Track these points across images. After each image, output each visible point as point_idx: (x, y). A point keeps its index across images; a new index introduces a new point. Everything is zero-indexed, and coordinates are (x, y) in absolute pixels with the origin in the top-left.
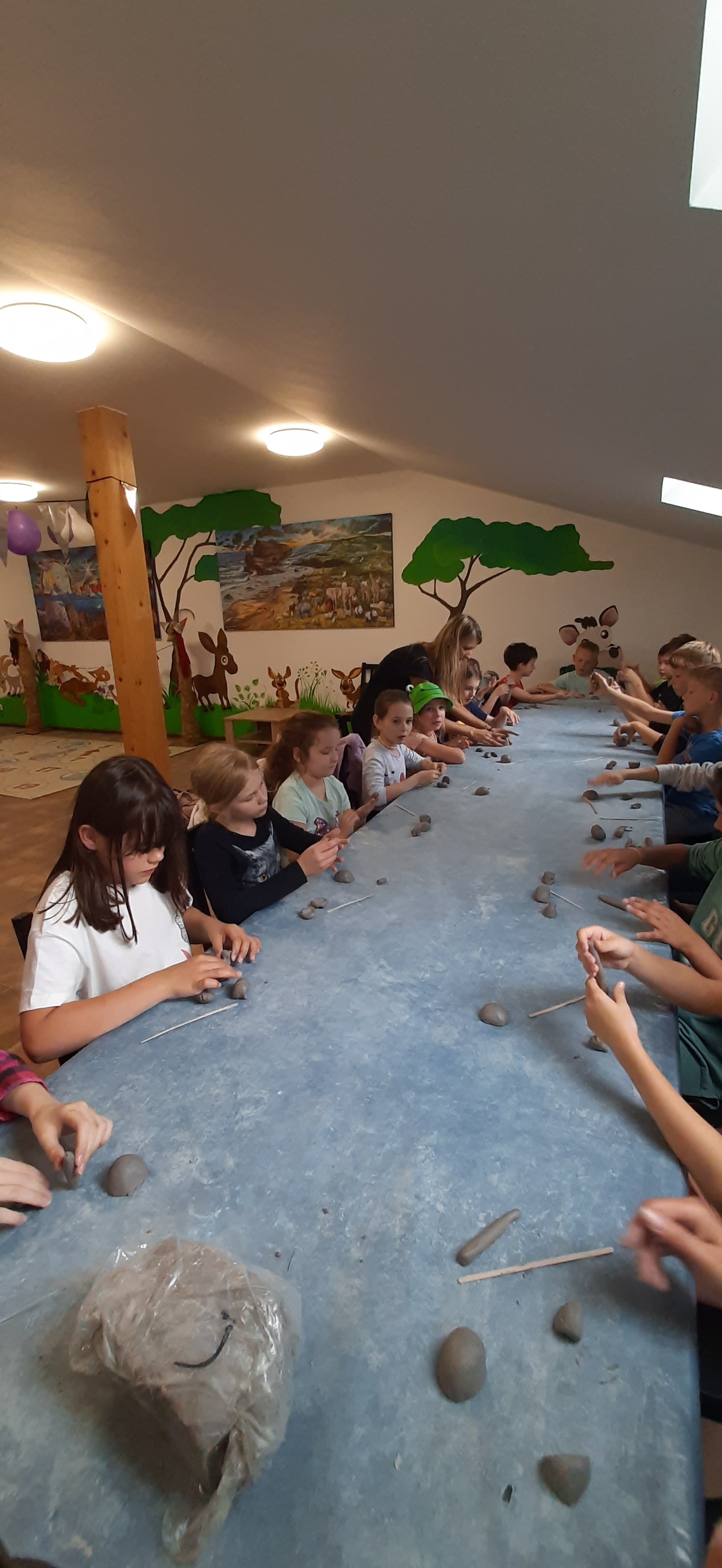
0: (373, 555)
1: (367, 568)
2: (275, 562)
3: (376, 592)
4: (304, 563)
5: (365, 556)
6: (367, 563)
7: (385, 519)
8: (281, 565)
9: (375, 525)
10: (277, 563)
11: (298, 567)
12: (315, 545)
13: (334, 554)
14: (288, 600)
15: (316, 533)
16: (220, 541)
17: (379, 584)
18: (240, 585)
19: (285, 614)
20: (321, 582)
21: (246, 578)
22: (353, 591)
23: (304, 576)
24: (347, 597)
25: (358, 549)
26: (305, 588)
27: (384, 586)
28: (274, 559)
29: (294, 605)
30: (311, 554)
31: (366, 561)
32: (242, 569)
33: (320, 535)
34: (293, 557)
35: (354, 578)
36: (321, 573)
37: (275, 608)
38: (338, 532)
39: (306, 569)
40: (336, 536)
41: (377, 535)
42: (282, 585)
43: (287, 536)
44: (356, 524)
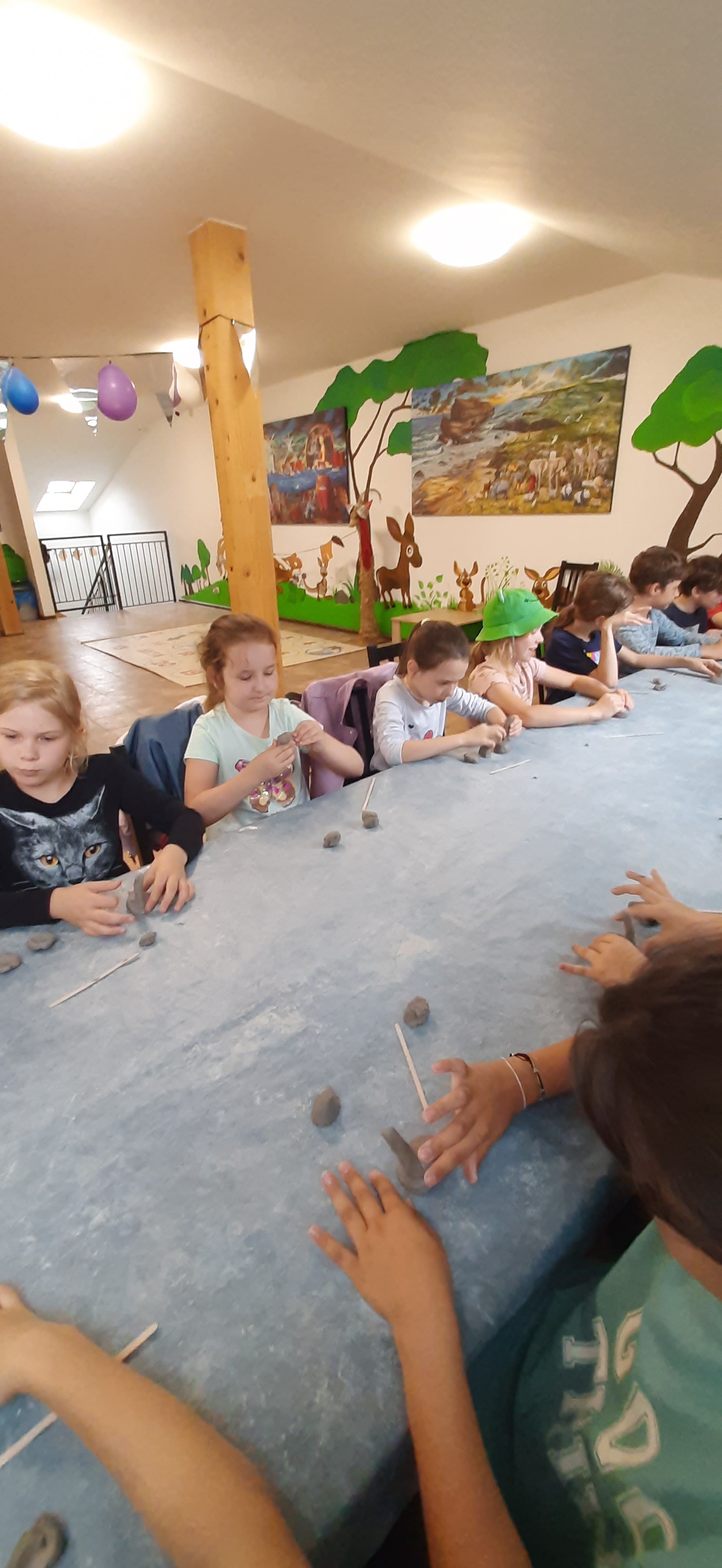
0: (595, 411)
1: (585, 429)
2: (474, 426)
3: (593, 464)
4: (507, 427)
5: (585, 413)
6: (586, 422)
7: (619, 354)
8: (481, 431)
9: (605, 365)
10: (476, 428)
11: (499, 431)
12: (522, 400)
13: (545, 412)
14: (484, 475)
15: (526, 384)
16: (416, 402)
17: (598, 452)
18: (432, 458)
19: (479, 495)
20: (525, 452)
21: (440, 449)
22: (563, 463)
23: (505, 445)
24: (554, 470)
25: (577, 403)
26: (505, 460)
27: (604, 454)
28: (473, 423)
29: (490, 484)
30: (517, 413)
31: (586, 419)
32: (437, 437)
33: (530, 387)
34: (496, 418)
35: (566, 444)
36: (526, 438)
37: (468, 487)
38: (555, 380)
39: (508, 435)
40: (551, 385)
41: (605, 380)
42: (480, 457)
43: (491, 391)
44: (580, 365)
